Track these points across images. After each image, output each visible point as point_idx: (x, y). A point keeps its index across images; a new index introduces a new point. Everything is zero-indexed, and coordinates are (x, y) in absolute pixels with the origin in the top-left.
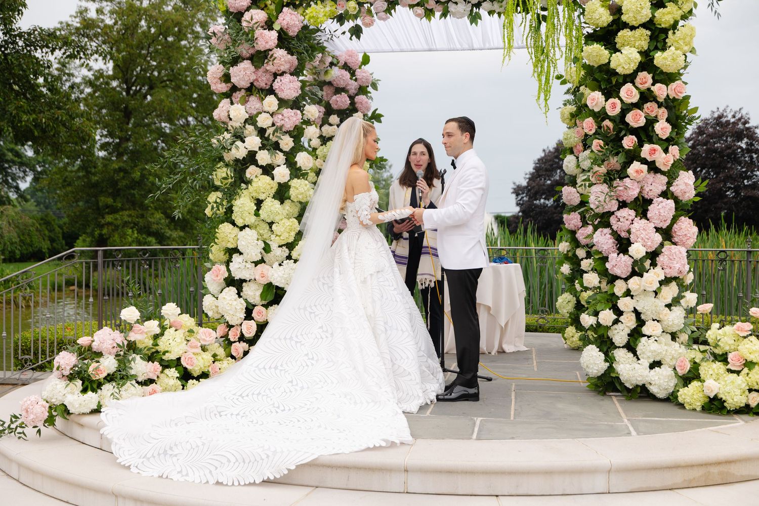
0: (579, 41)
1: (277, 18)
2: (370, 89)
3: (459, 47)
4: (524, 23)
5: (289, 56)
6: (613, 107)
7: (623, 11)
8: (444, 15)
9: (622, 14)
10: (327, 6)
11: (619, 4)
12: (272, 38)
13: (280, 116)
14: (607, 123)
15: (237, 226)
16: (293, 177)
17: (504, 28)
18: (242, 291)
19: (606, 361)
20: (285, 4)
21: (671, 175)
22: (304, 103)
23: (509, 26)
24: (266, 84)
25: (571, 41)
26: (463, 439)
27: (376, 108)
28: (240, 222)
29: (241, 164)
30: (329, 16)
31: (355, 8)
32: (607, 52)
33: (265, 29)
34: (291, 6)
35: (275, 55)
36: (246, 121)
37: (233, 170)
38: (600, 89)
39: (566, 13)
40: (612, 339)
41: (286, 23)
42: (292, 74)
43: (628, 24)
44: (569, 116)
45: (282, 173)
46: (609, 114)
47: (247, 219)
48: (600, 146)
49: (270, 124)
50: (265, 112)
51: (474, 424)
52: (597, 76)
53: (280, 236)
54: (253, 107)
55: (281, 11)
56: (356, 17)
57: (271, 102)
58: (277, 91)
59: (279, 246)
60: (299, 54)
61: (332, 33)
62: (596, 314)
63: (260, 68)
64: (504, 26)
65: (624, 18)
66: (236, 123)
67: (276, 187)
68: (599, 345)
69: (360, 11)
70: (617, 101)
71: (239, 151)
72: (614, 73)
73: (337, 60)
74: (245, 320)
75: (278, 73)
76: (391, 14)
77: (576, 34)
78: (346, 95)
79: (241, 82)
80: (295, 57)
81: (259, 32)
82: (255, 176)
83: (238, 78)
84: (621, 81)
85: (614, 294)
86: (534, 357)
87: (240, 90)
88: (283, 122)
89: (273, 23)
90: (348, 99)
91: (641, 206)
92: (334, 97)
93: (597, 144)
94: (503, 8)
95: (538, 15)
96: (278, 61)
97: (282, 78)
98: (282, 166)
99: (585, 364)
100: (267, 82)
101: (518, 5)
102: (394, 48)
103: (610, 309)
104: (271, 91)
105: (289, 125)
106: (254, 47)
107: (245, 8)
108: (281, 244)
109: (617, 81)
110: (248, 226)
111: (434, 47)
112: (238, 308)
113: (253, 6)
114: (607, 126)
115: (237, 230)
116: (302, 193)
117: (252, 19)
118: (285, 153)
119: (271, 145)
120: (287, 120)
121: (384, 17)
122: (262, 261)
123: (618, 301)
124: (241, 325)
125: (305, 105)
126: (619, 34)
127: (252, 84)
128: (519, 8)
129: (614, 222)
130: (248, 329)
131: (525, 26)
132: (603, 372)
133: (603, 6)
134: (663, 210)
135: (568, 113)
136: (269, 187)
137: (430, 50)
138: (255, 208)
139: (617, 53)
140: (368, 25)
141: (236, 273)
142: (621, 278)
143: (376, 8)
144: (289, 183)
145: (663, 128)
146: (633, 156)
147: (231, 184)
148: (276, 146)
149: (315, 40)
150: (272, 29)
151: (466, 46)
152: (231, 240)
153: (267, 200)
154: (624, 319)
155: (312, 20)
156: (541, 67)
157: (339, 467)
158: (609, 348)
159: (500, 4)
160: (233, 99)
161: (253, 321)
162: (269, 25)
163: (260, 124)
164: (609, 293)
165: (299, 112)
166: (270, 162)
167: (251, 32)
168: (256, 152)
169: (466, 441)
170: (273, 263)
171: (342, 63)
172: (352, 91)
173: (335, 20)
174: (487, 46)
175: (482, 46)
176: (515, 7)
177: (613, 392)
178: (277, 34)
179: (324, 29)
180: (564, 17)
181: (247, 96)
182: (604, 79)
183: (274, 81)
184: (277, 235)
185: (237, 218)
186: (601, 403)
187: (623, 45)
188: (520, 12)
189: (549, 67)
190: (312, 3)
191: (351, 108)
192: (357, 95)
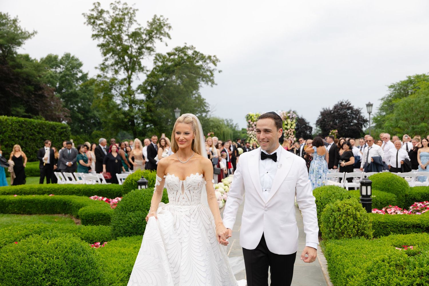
6: (287, 132)
21: (293, 138)
57: (254, 131)
71: (251, 136)
104: (253, 130)
145: (292, 134)
146: (289, 136)
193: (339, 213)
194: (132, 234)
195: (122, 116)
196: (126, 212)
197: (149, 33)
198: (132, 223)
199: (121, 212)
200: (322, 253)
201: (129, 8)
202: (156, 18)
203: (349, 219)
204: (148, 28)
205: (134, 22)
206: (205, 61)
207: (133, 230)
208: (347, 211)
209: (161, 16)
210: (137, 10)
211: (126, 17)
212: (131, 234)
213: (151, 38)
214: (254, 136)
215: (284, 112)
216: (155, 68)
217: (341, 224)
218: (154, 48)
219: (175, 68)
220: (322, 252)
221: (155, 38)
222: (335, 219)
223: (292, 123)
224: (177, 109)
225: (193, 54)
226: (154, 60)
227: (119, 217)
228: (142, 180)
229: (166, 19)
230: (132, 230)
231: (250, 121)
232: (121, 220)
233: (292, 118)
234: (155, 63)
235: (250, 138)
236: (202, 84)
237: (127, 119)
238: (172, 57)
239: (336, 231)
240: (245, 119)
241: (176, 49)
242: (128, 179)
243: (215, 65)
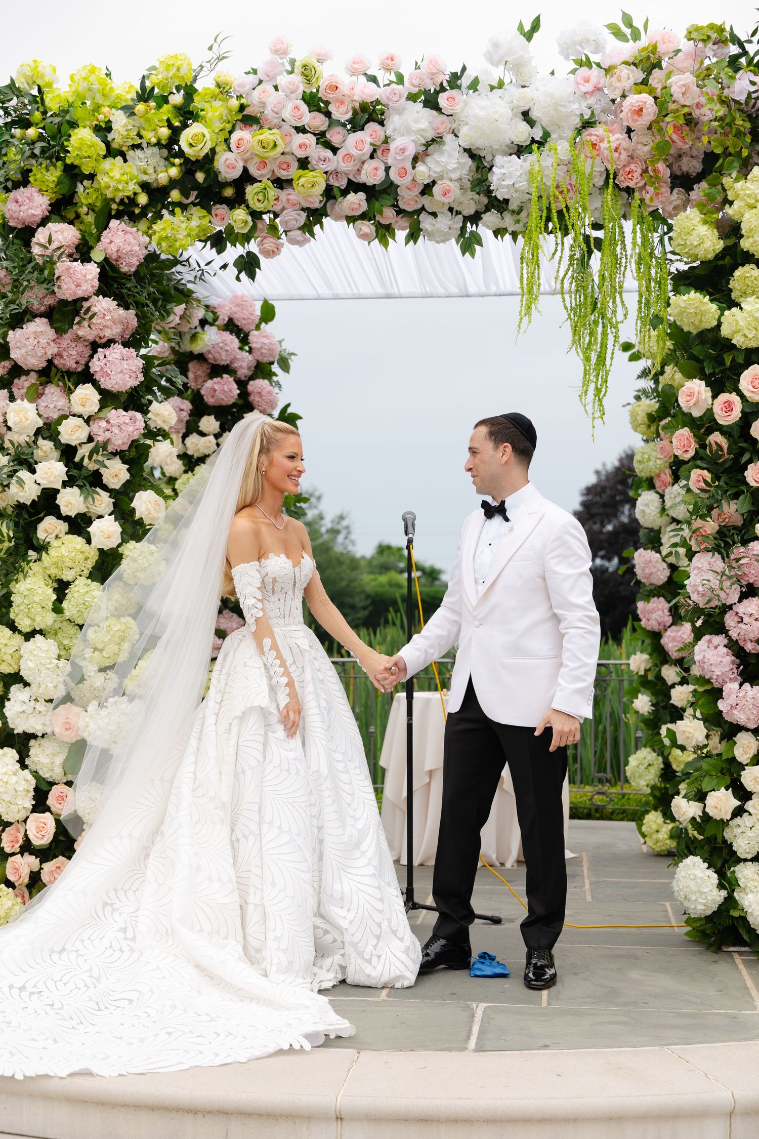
0: (662, 286)
1: (98, 239)
2: (275, 368)
3: (441, 291)
4: (558, 254)
5: (121, 311)
6: (728, 410)
7: (743, 232)
8: (413, 236)
9: (742, 236)
10: (194, 217)
11: (736, 218)
12: (89, 277)
13: (103, 424)
14: (716, 438)
15: (20, 632)
16: (126, 537)
17: (522, 263)
18: (28, 756)
19: (721, 886)
20: (113, 213)
22: (150, 397)
23: (531, 260)
24: (77, 363)
25: (648, 288)
26: (449, 1050)
27: (287, 403)
28: (24, 624)
29: (28, 512)
30: (197, 235)
31: (246, 222)
32: (714, 307)
33: (75, 260)
34: (126, 218)
35: (94, 309)
36: (38, 432)
37: (11, 524)
38: (703, 376)
39: (639, 235)
40: (731, 845)
41: (115, 249)
42: (126, 344)
43: (753, 255)
44: (646, 420)
45: (106, 531)
46: (721, 422)
47: (38, 619)
48: (705, 481)
49: (84, 437)
50: (74, 415)
51: (473, 1016)
52: (697, 350)
53: (101, 651)
54: (52, 406)
55: (106, 227)
56: (247, 238)
57: (86, 397)
58: (97, 377)
59: (102, 670)
60: (139, 306)
61: (203, 266)
62: (701, 797)
63: (66, 332)
64: (522, 258)
65: (745, 244)
66: (20, 437)
67: (94, 556)
68: (706, 855)
69: (254, 227)
70: (734, 397)
71: (25, 489)
72: (728, 345)
73: (214, 313)
74: (32, 812)
75: (99, 341)
76: (312, 234)
77: (656, 273)
78: (231, 379)
79: (29, 358)
80: (132, 312)
81: (63, 266)
82: (54, 535)
83: (23, 351)
84: (741, 360)
85: (734, 758)
86: (586, 871)
87: (27, 373)
88: (108, 435)
89: (91, 248)
90: (235, 386)
92: (209, 383)
93: (698, 477)
94: (521, 224)
95: (587, 238)
96: (99, 321)
97: (107, 352)
98: (107, 517)
99: (682, 893)
100: (79, 359)
101: (549, 219)
102: (320, 292)
103: (727, 789)
104: (86, 376)
105: (120, 441)
106: (53, 292)
107: (38, 219)
108: (103, 666)
109: (733, 360)
110: (41, 632)
111: (396, 290)
112: (21, 789)
113: (54, 217)
114: (716, 443)
115: (19, 638)
116: (145, 569)
117: (50, 241)
118: (113, 493)
119: (85, 478)
120: (116, 430)
121: (300, 238)
122: (68, 699)
123: (743, 773)
124: (25, 821)
125: (150, 402)
126: (737, 273)
127: (50, 362)
128: (550, 225)
129: (733, 624)
130: (39, 829)
131: (560, 260)
132: (715, 908)
133: (705, 222)
135: (644, 414)
136: (81, 557)
137: (388, 297)
138: (55, 597)
139: (734, 310)
140: (271, 253)
141: (17, 721)
142: (747, 730)
143: (284, 223)
144: (120, 550)
147: (9, 552)
148: (95, 480)
149: (170, 280)
150: (89, 260)
151: (454, 290)
152: (7, 658)
153: (77, 582)
154: (754, 806)
155: (164, 244)
156: (591, 334)
157: (209, 1112)
158: (726, 861)
159: (516, 217)
160: (15, 390)
161: (48, 814)
162: (83, 252)
163: (64, 438)
164: (724, 757)
165: (139, 415)
166: (83, 509)
167: (48, 265)
168: (57, 491)
169: (455, 1053)
170: (89, 702)
171: (223, 319)
172: (243, 372)
173: (209, 243)
174: (493, 289)
175: (484, 290)
176: (543, 223)
177: (734, 945)
178: (98, 270)
179: (188, 260)
180: (634, 243)
181: (41, 384)
182: (710, 357)
183: (91, 357)
184: (96, 649)
185: (20, 616)
186: (713, 967)
187: (744, 294)
188: (551, 232)
189: (605, 334)
190: (164, 212)
191: (240, 402)
192: (252, 378)
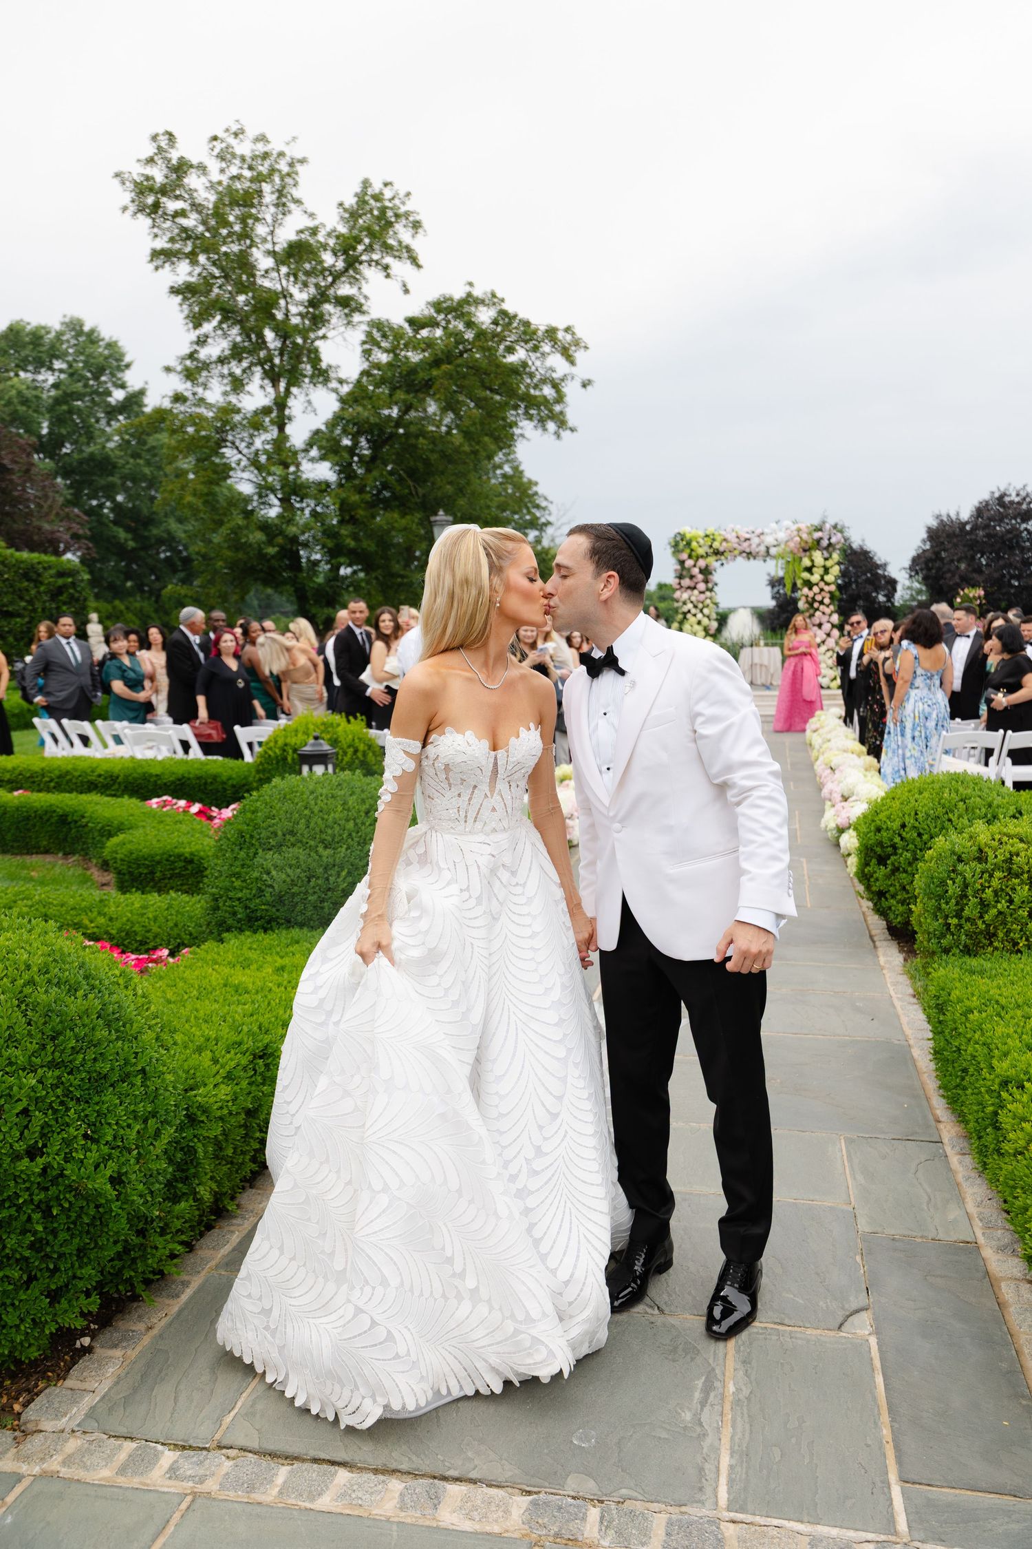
21: (830, 615)
45: (700, 616)
57: (696, 592)
71: (685, 609)
91: (820, 626)
104: (695, 588)
134: (827, 627)
145: (827, 601)
146: (817, 609)
193: (979, 867)
194: (274, 924)
195: (259, 536)
196: (253, 850)
197: (346, 247)
198: (271, 886)
199: (237, 849)
200: (915, 1000)
201: (275, 153)
202: (370, 191)
203: (1013, 889)
204: (343, 229)
205: (292, 206)
206: (535, 349)
207: (278, 910)
208: (1009, 861)
209: (386, 185)
210: (302, 161)
211: (266, 188)
212: (269, 922)
213: (352, 263)
214: (695, 607)
215: (802, 526)
216: (365, 373)
217: (984, 906)
218: (363, 301)
219: (435, 372)
220: (914, 996)
221: (366, 264)
222: (966, 886)
223: (829, 563)
224: (441, 512)
225: (495, 323)
226: (364, 343)
227: (231, 865)
228: (313, 745)
229: (402, 193)
230: (274, 910)
231: (684, 556)
232: (237, 875)
233: (830, 545)
234: (367, 353)
235: (685, 614)
236: (526, 428)
237: (274, 546)
238: (424, 333)
239: (967, 926)
240: (670, 551)
241: (438, 306)
242: (272, 744)
243: (571, 360)
